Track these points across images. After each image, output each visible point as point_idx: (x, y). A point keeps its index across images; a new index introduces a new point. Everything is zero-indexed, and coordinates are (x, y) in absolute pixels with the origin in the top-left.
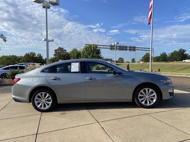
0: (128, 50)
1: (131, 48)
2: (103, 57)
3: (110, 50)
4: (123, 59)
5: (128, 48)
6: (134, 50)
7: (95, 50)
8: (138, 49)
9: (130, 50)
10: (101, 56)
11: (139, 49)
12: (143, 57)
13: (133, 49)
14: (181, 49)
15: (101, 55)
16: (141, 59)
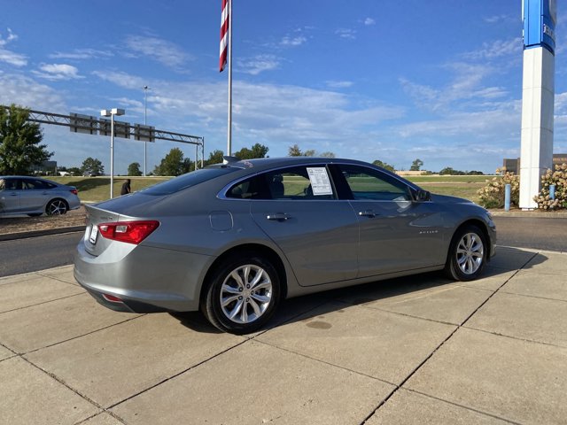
0: (132, 137)
1: (141, 132)
2: (52, 154)
3: (71, 130)
4: (100, 163)
5: (132, 130)
6: (151, 138)
7: (21, 128)
8: (161, 134)
9: (138, 137)
10: (44, 150)
11: (165, 135)
12: (163, 160)
13: (146, 133)
14: (257, 145)
15: (45, 146)
16: (158, 165)
